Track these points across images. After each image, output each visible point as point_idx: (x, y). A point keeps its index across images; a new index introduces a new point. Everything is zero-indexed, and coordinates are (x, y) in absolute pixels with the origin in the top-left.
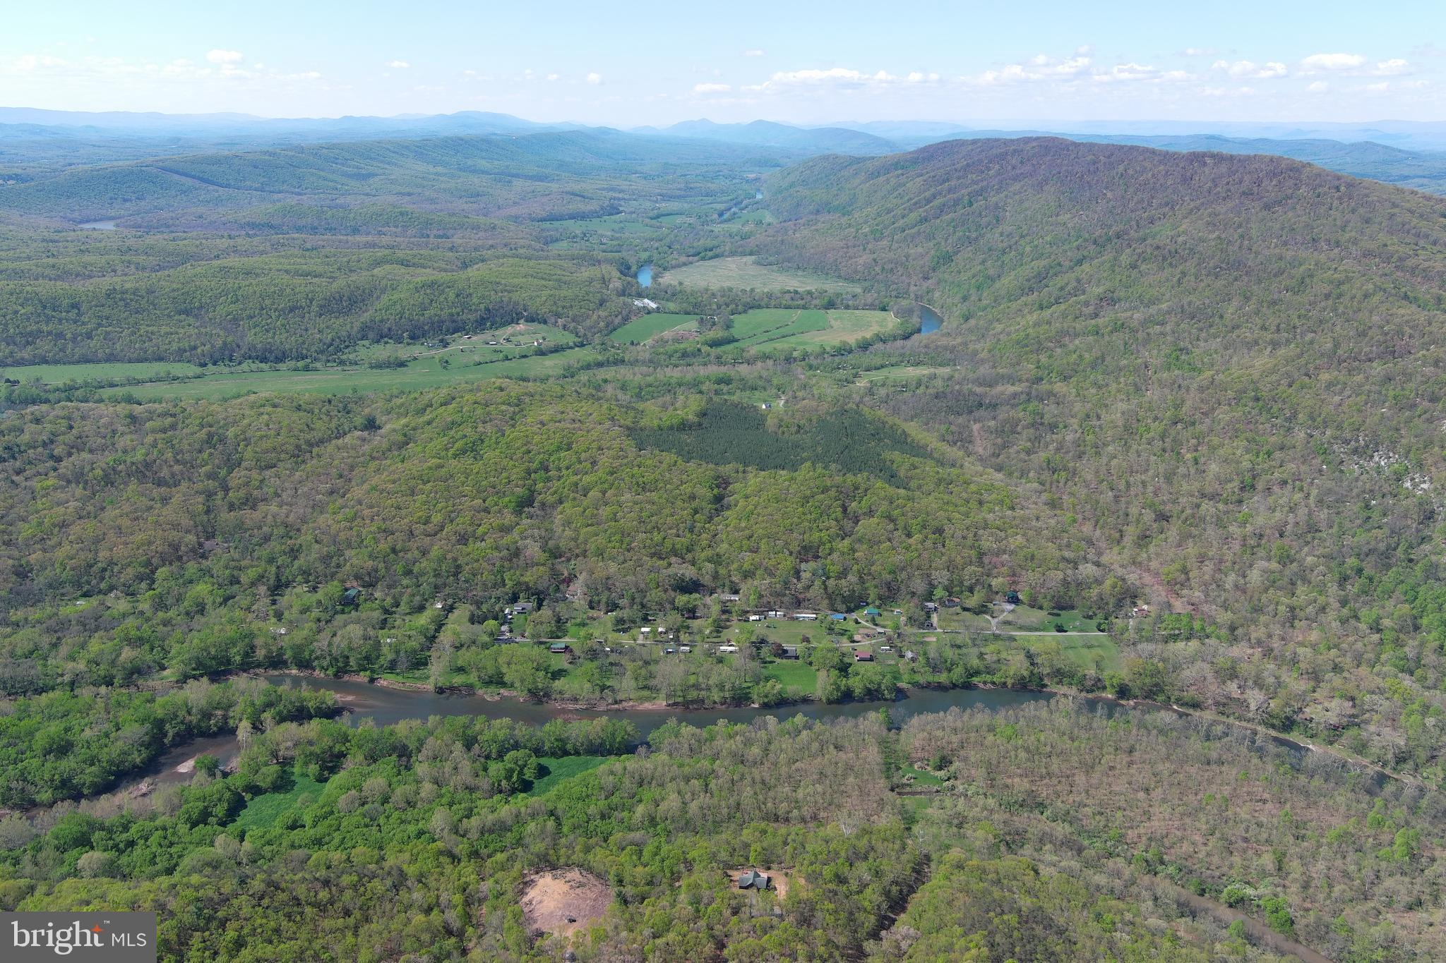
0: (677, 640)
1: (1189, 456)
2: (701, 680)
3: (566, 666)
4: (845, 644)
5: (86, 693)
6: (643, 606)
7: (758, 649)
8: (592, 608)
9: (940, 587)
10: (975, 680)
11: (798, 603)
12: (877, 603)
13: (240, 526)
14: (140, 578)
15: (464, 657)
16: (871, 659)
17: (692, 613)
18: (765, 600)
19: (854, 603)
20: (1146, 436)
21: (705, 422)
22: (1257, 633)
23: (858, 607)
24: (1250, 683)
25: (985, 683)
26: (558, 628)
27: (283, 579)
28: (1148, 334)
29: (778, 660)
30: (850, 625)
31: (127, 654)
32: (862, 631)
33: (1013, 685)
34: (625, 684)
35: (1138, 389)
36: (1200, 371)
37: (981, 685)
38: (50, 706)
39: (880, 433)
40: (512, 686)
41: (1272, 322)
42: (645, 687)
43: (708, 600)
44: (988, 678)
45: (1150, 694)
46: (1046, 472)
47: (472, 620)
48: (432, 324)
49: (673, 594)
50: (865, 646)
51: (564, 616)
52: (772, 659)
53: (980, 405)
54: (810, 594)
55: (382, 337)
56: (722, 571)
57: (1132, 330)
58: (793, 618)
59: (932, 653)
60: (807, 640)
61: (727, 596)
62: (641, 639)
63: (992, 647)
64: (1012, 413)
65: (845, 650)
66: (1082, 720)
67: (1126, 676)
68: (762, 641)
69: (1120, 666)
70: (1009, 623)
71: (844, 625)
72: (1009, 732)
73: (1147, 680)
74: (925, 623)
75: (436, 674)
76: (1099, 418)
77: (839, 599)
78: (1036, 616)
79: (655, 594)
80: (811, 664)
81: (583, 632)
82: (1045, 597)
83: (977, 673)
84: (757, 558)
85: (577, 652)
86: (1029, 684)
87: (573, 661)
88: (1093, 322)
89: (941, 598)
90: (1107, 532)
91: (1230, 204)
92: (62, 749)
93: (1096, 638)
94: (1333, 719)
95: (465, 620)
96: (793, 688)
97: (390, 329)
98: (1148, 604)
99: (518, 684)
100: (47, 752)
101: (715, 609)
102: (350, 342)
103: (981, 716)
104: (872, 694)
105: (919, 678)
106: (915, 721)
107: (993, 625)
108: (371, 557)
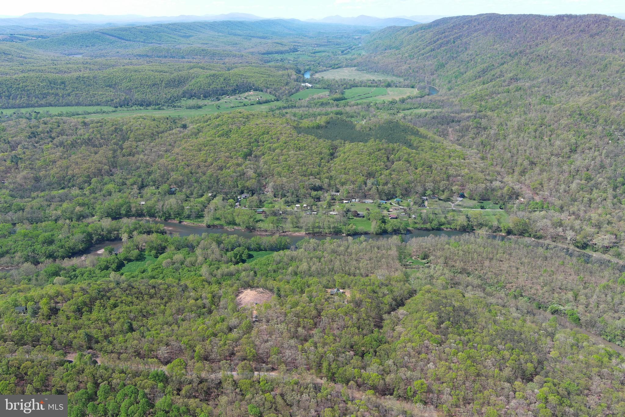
0: (311, 209)
1: (547, 139)
2: (320, 225)
3: (263, 218)
4: (385, 212)
5: (60, 222)
6: (297, 196)
7: (347, 213)
8: (275, 197)
9: (429, 190)
10: (442, 227)
11: (365, 197)
12: (401, 197)
13: (127, 163)
14: (85, 182)
15: (218, 214)
16: (396, 218)
17: (319, 199)
18: (351, 195)
19: (390, 196)
20: (527, 131)
21: (329, 126)
22: (573, 209)
23: (392, 198)
24: (568, 228)
25: (447, 228)
26: (260, 204)
27: (145, 184)
28: (532, 92)
29: (355, 218)
30: (388, 205)
31: (78, 208)
32: (393, 207)
33: (460, 230)
34: (287, 225)
35: (525, 113)
36: (554, 104)
37: (445, 229)
38: (45, 227)
39: (405, 130)
40: (239, 225)
41: (590, 83)
42: (298, 227)
43: (326, 195)
44: (449, 226)
45: (522, 234)
46: (481, 146)
47: (223, 200)
48: (213, 91)
49: (310, 191)
50: (394, 213)
51: (263, 199)
52: (353, 217)
53: (453, 121)
54: (371, 192)
55: (192, 96)
56: (332, 182)
57: (525, 90)
58: (363, 202)
59: (423, 215)
60: (368, 209)
61: (334, 193)
62: (296, 209)
63: (451, 213)
64: (467, 123)
65: (385, 215)
66: (489, 241)
67: (511, 225)
68: (348, 211)
69: (509, 221)
70: (460, 205)
71: (385, 205)
72: (456, 244)
73: (521, 227)
74: (422, 205)
75: (207, 220)
76: (507, 125)
77: (384, 194)
78: (472, 203)
79: (302, 191)
80: (369, 219)
81: (270, 205)
82: (477, 195)
83: (443, 224)
84: (348, 177)
85: (268, 213)
86: (467, 229)
87: (266, 217)
88: (507, 88)
89: (429, 195)
90: (507, 170)
91: (574, 35)
92: (51, 242)
93: (499, 212)
94: (606, 243)
95: (221, 201)
96: (361, 227)
97: (195, 93)
98: (524, 198)
99: (241, 223)
100: (44, 243)
101: (328, 198)
102: (178, 98)
103: (443, 238)
104: (396, 232)
105: (417, 226)
106: (414, 239)
107: (452, 206)
108: (181, 175)
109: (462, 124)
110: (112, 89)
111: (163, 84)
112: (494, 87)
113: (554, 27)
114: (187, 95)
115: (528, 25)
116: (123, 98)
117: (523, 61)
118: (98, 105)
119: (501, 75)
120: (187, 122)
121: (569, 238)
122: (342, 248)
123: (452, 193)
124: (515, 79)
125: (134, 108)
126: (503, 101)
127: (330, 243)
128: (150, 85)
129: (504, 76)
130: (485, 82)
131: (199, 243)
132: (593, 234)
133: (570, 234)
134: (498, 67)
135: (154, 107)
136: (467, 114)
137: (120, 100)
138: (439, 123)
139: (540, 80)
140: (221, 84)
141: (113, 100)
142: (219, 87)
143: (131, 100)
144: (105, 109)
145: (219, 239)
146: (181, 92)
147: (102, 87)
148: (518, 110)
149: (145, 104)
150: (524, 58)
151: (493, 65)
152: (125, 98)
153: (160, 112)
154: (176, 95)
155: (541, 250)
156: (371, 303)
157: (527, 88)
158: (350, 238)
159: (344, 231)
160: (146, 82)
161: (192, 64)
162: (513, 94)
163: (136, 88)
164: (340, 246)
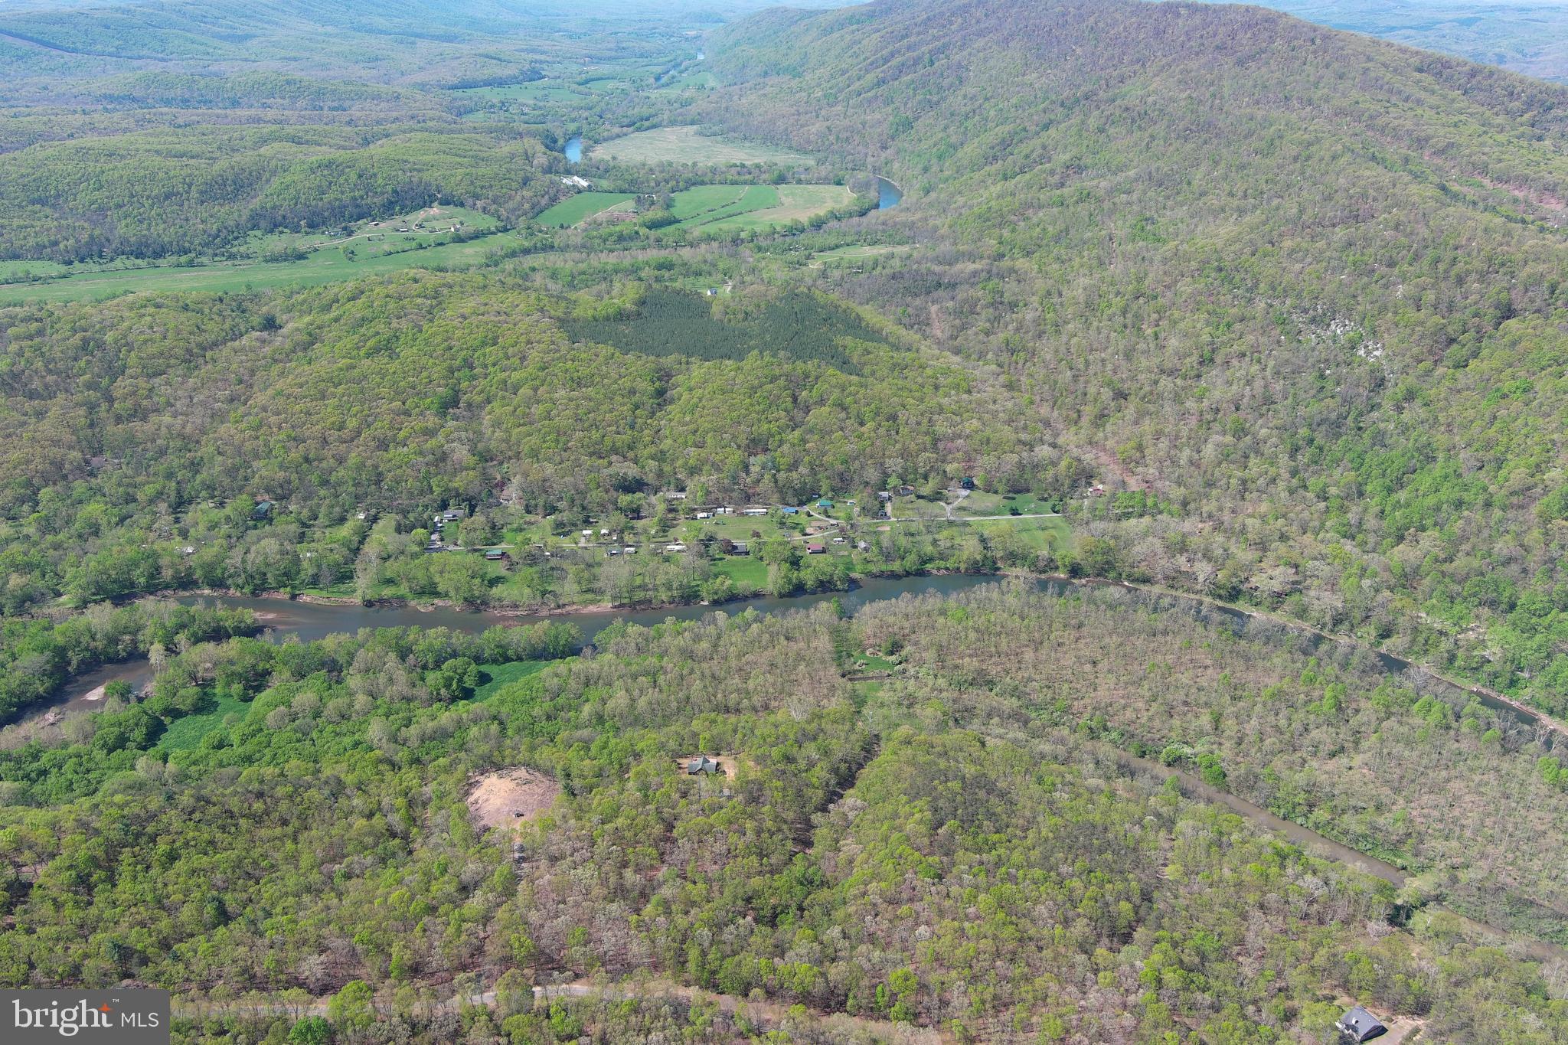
0: (621, 541)
2: (647, 580)
3: (503, 573)
4: (797, 538)
6: (584, 508)
7: (707, 546)
8: (529, 512)
9: (894, 475)
10: (929, 566)
11: (748, 498)
12: (830, 494)
13: (132, 440)
14: (21, 500)
15: (392, 568)
16: (823, 551)
17: (636, 513)
18: (713, 496)
19: (806, 495)
20: (1107, 311)
22: (1209, 507)
23: (810, 500)
24: (1199, 556)
25: (938, 569)
26: (494, 534)
27: (186, 495)
28: (1114, 204)
29: (728, 557)
30: (803, 518)
31: (15, 580)
32: (814, 524)
33: (967, 570)
34: (567, 588)
35: (1101, 263)
36: (1165, 242)
37: (935, 572)
39: (832, 317)
40: (446, 595)
42: (589, 590)
43: (653, 499)
44: (942, 564)
45: (1102, 572)
46: (1005, 354)
47: (399, 530)
48: (333, 209)
49: (615, 494)
50: (817, 539)
51: (498, 522)
52: (721, 555)
53: (939, 285)
54: (760, 488)
55: (276, 226)
56: (667, 468)
57: (1100, 201)
58: (742, 514)
59: (885, 542)
60: (757, 535)
61: (673, 495)
62: (583, 542)
63: (945, 533)
64: (971, 292)
65: (796, 544)
66: (1033, 599)
67: (1076, 554)
68: (711, 539)
69: (1074, 545)
70: (963, 509)
71: (796, 519)
72: (960, 614)
73: (1099, 558)
74: (879, 513)
75: (363, 586)
76: (1060, 295)
77: (790, 492)
78: (991, 501)
79: (595, 495)
80: (761, 559)
81: (520, 537)
82: (1001, 481)
83: (931, 560)
84: (703, 453)
85: (515, 558)
86: (984, 571)
87: (512, 568)
88: (1058, 192)
89: (895, 487)
90: (1064, 413)
91: (1203, 60)
93: (1051, 520)
94: (1277, 586)
95: (392, 530)
96: (744, 583)
97: (284, 217)
98: (1103, 483)
99: (453, 594)
101: (660, 508)
102: (238, 232)
103: (933, 601)
105: (874, 568)
106: (867, 608)
107: (948, 511)
108: (281, 467)
109: (961, 294)
110: (48, 211)
111: (194, 194)
112: (1029, 186)
114: (263, 224)
115: (1101, 25)
116: (85, 237)
117: (1092, 122)
118: (16, 257)
119: (1045, 158)
120: (275, 307)
121: (1201, 579)
122: (704, 645)
124: (1075, 167)
125: (118, 263)
126: (1050, 229)
127: (675, 633)
128: (156, 197)
129: (1050, 160)
130: (1009, 174)
131: (351, 656)
132: (1251, 562)
133: (1203, 570)
134: (1038, 133)
135: (174, 259)
136: (971, 267)
137: (78, 241)
138: (907, 291)
139: (1132, 173)
140: (352, 191)
141: (56, 243)
142: (346, 197)
143: (108, 240)
144: (39, 268)
145: (403, 643)
146: (246, 214)
147: (20, 206)
148: (1085, 253)
149: (149, 251)
150: (1095, 112)
151: (1025, 130)
152: (91, 237)
153: (193, 273)
154: (232, 223)
155: (1142, 616)
156: (784, 789)
157: (1102, 193)
158: (720, 615)
159: (704, 594)
160: (144, 190)
161: (267, 129)
162: (1071, 208)
163: (119, 206)
164: (697, 639)
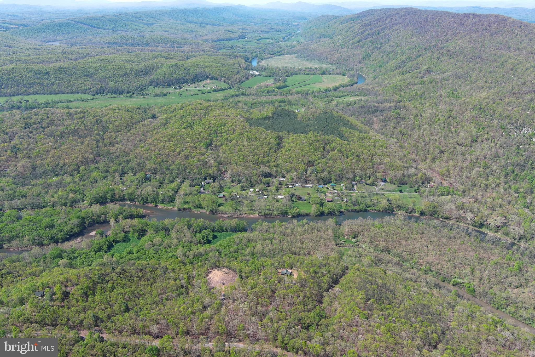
0: (262, 193)
1: (453, 130)
2: (271, 207)
3: (223, 202)
4: (323, 196)
5: (58, 208)
6: (251, 182)
7: (291, 197)
8: (233, 182)
9: (358, 176)
11: (306, 182)
12: (335, 182)
13: (109, 152)
14: (75, 170)
15: (188, 198)
16: (332, 201)
17: (268, 184)
18: (294, 180)
19: (326, 181)
20: (438, 122)
22: (473, 193)
23: (328, 183)
24: (468, 211)
25: (372, 210)
26: (221, 189)
27: (124, 171)
28: (442, 84)
29: (298, 201)
30: (325, 189)
31: (71, 195)
32: (329, 191)
33: (382, 211)
34: (244, 208)
35: (436, 105)
36: (460, 98)
37: (371, 211)
38: (46, 212)
39: (339, 121)
40: (204, 208)
41: (490, 79)
42: (251, 210)
43: (274, 180)
44: (374, 208)
45: (432, 214)
46: (400, 136)
47: (190, 186)
48: (176, 80)
49: (261, 178)
50: (330, 197)
51: (223, 185)
52: (296, 200)
53: (377, 111)
54: (311, 178)
55: (157, 85)
56: (279, 170)
57: (437, 83)
58: (304, 187)
59: (354, 199)
60: (309, 194)
61: (281, 179)
62: (250, 194)
63: (375, 197)
64: (389, 113)
65: (322, 198)
66: (406, 223)
67: (423, 207)
68: (293, 195)
69: (422, 204)
70: (382, 189)
71: (323, 189)
72: (379, 226)
73: (431, 210)
74: (352, 189)
75: (178, 204)
76: (421, 115)
77: (321, 180)
78: (393, 187)
79: (255, 178)
80: (310, 202)
81: (229, 191)
82: (396, 180)
83: (370, 206)
84: (292, 165)
85: (227, 198)
86: (389, 211)
87: (226, 200)
88: (422, 79)
89: (358, 180)
90: (421, 157)
91: (478, 34)
92: (51, 226)
93: (414, 195)
94: (498, 224)
95: (188, 186)
96: (303, 210)
97: (160, 82)
98: (434, 183)
99: (206, 208)
100: (46, 228)
101: (277, 183)
102: (145, 87)
103: (370, 221)
104: (332, 214)
105: (349, 208)
106: (346, 222)
107: (376, 190)
108: (154, 163)
109: (385, 114)
110: (89, 78)
111: (133, 74)
112: (411, 77)
113: (462, 24)
114: (154, 84)
115: (440, 21)
116: (99, 87)
117: (436, 55)
118: (78, 93)
120: (155, 111)
121: (469, 219)
122: (289, 231)
123: (377, 178)
124: (429, 71)
125: (108, 96)
126: (418, 92)
127: (279, 226)
128: (121, 75)
129: (419, 68)
130: (404, 73)
131: (173, 226)
132: (488, 214)
133: (470, 216)
134: (415, 59)
135: (125, 95)
136: (389, 105)
137: (97, 88)
138: (366, 112)
139: (449, 73)
140: (182, 74)
141: (90, 89)
142: (180, 76)
143: (106, 88)
144: (85, 96)
145: (189, 223)
146: (148, 81)
147: (81, 77)
148: (431, 101)
149: (118, 92)
150: (437, 52)
151: (411, 58)
152: (101, 87)
153: (131, 99)
154: (144, 84)
155: (446, 231)
156: (314, 283)
157: (438, 80)
158: (295, 221)
159: (290, 213)
160: (118, 72)
161: (157, 54)
162: (427, 86)
163: (110, 77)
164: (286, 228)
